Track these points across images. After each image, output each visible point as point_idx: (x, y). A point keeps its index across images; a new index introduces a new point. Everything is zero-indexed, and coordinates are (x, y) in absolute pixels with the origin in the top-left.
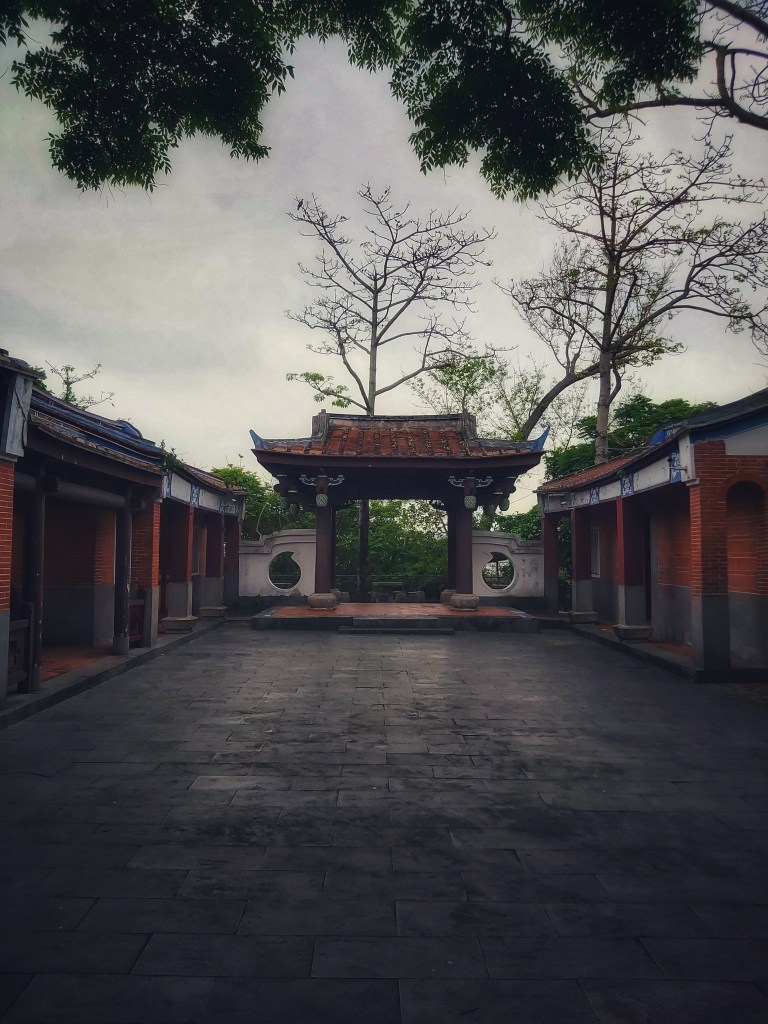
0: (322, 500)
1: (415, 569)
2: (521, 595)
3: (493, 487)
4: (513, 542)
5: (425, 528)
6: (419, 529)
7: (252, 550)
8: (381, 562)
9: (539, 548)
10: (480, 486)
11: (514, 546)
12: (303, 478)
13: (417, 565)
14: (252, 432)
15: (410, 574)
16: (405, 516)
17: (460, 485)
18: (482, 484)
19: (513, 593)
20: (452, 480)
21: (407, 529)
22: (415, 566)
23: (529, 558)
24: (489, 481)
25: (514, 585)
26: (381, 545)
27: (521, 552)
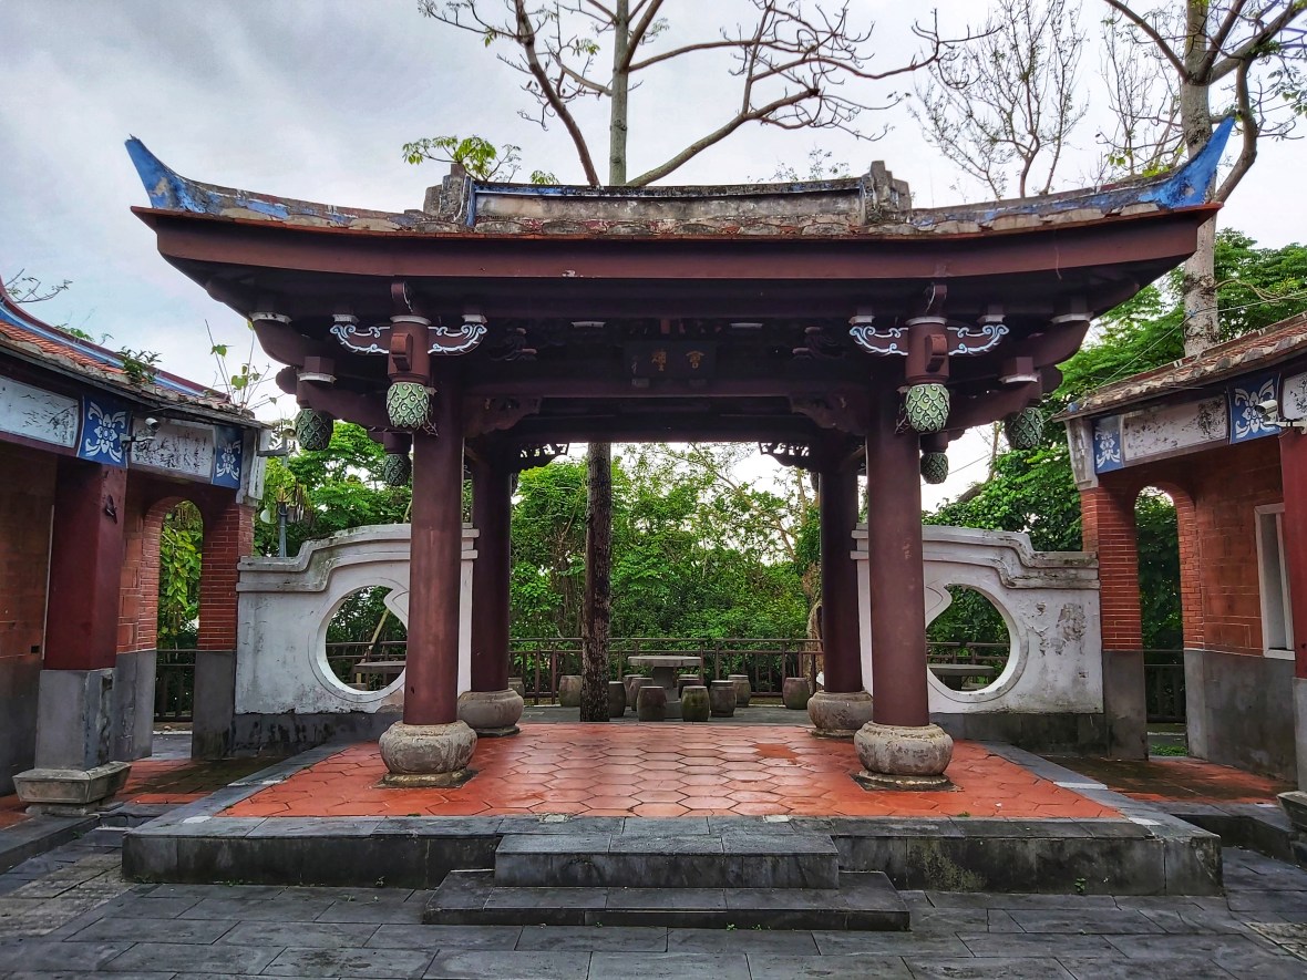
0: (406, 401)
1: (726, 624)
2: (1036, 707)
3: (1001, 358)
4: (1009, 555)
5: (743, 543)
6: (733, 544)
7: (272, 581)
8: (659, 609)
9: (1083, 574)
10: (962, 349)
11: (1012, 569)
12: (344, 330)
13: (728, 616)
14: (136, 147)
15: (717, 633)
16: (704, 515)
17: (892, 349)
18: (969, 342)
19: (1012, 702)
20: (863, 332)
21: (707, 545)
22: (725, 617)
23: (1055, 602)
24: (995, 332)
25: (1016, 678)
26: (653, 572)
27: (1033, 583)
